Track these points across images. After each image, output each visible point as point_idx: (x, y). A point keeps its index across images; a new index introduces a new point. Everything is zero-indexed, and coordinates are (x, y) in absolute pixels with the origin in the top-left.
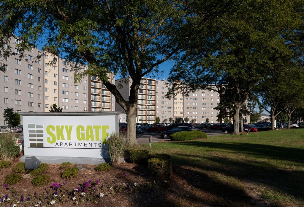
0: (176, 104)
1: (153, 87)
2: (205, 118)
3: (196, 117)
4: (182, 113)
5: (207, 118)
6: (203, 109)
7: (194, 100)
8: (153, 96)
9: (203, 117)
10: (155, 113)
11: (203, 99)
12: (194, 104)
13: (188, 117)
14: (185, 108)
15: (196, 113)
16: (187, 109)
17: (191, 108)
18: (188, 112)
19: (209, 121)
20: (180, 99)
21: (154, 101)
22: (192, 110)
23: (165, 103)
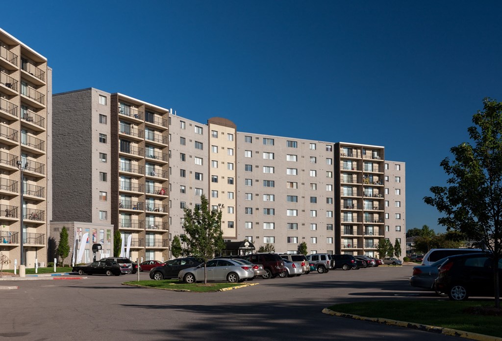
0: (215, 195)
1: (158, 137)
2: (295, 242)
3: (272, 239)
4: (232, 226)
5: (301, 241)
6: (288, 213)
7: (265, 185)
8: (157, 167)
9: (289, 240)
10: (165, 225)
11: (289, 185)
12: (265, 198)
13: (250, 239)
14: (242, 211)
15: (272, 225)
16: (247, 213)
17: (257, 209)
18: (250, 224)
19: (307, 250)
20: (226, 179)
21: (161, 182)
22: (259, 215)
23: (188, 190)
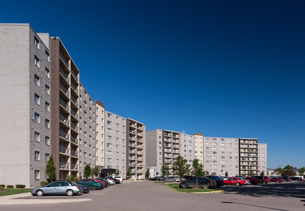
1: (177, 141)
2: (224, 171)
3: (216, 171)
6: (222, 162)
7: (213, 153)
8: (177, 150)
9: (222, 171)
11: (222, 153)
12: (213, 157)
13: (208, 171)
14: (205, 162)
15: (216, 166)
17: (211, 161)
18: (208, 166)
19: (228, 174)
20: (200, 152)
21: (178, 154)
22: (211, 163)
